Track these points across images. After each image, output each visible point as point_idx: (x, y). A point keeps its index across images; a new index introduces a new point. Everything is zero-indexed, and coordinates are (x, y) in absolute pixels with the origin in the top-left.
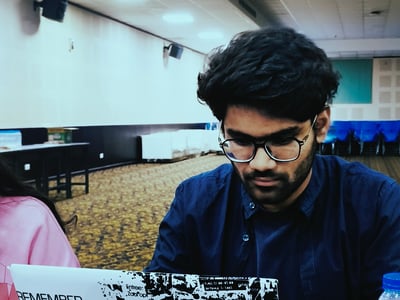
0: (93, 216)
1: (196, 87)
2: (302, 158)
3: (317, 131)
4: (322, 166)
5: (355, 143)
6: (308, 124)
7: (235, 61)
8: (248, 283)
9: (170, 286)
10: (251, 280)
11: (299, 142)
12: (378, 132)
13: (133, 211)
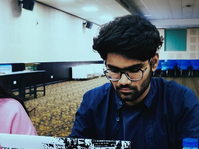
0: (47, 107)
1: (92, 44)
2: (144, 79)
3: (152, 65)
4: (155, 83)
5: (178, 71)
6: (147, 62)
7: (111, 31)
8: (115, 143)
9: (77, 145)
10: (117, 142)
11: (142, 71)
12: (189, 65)
13: (67, 105)
